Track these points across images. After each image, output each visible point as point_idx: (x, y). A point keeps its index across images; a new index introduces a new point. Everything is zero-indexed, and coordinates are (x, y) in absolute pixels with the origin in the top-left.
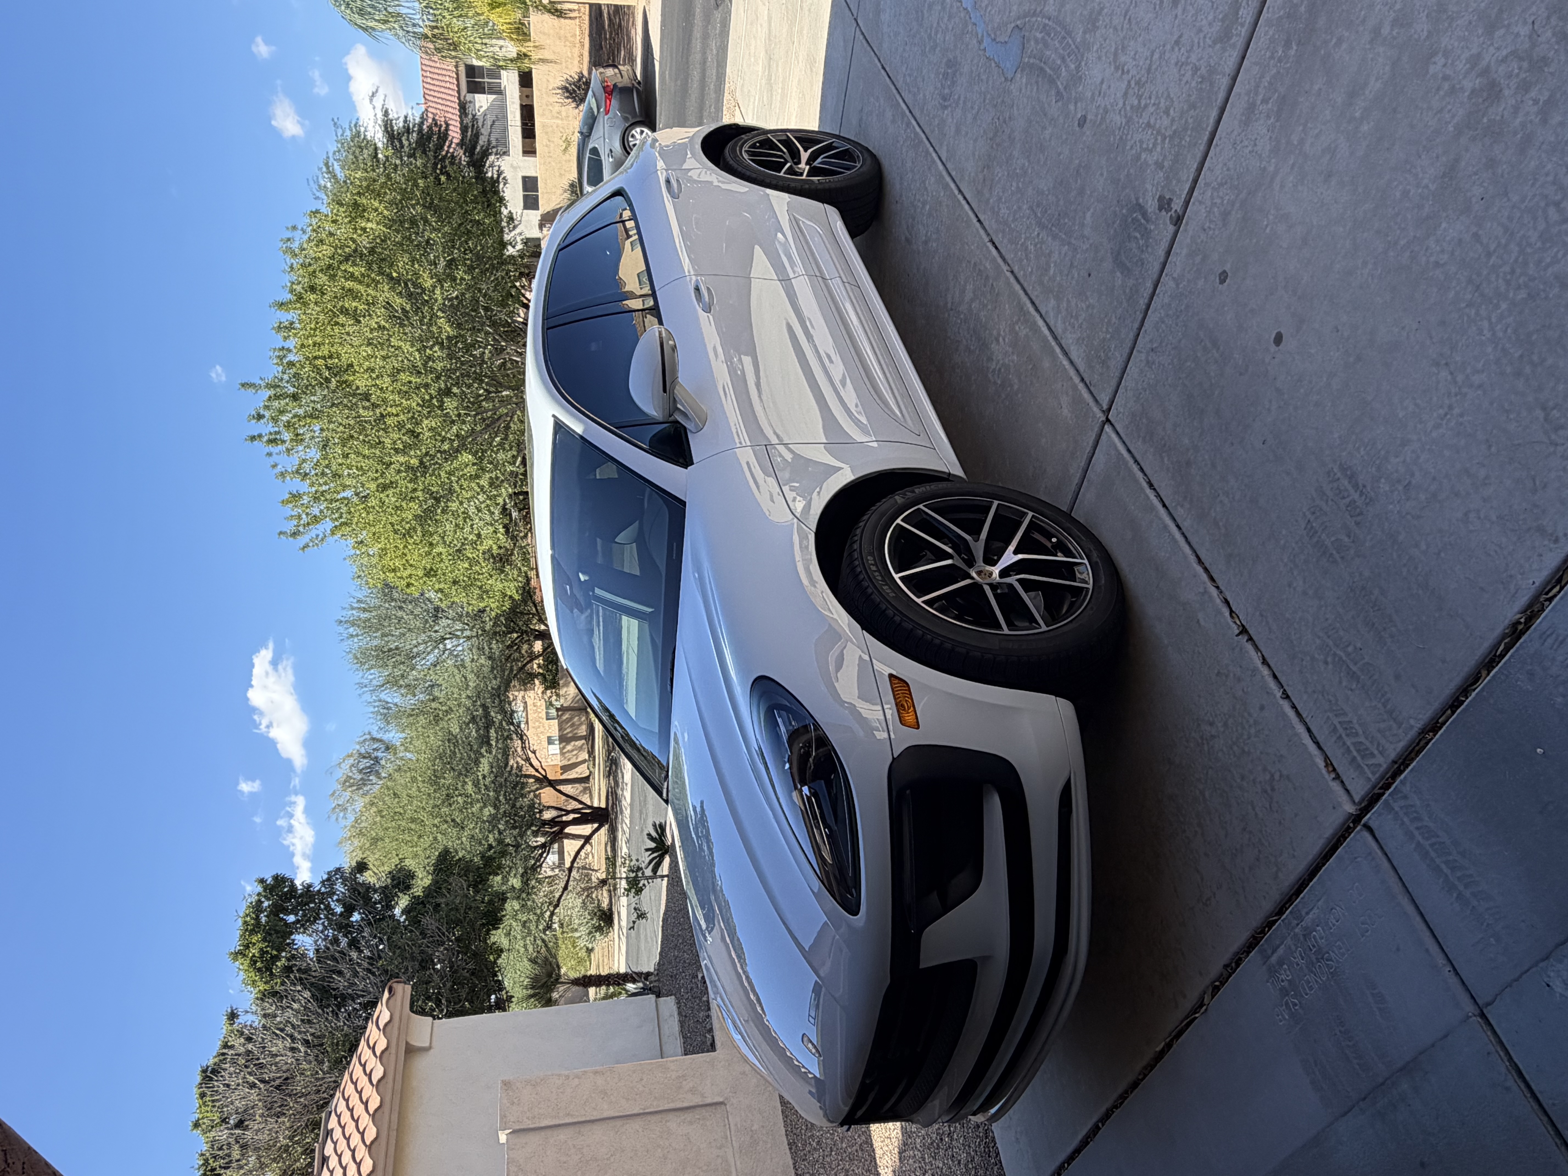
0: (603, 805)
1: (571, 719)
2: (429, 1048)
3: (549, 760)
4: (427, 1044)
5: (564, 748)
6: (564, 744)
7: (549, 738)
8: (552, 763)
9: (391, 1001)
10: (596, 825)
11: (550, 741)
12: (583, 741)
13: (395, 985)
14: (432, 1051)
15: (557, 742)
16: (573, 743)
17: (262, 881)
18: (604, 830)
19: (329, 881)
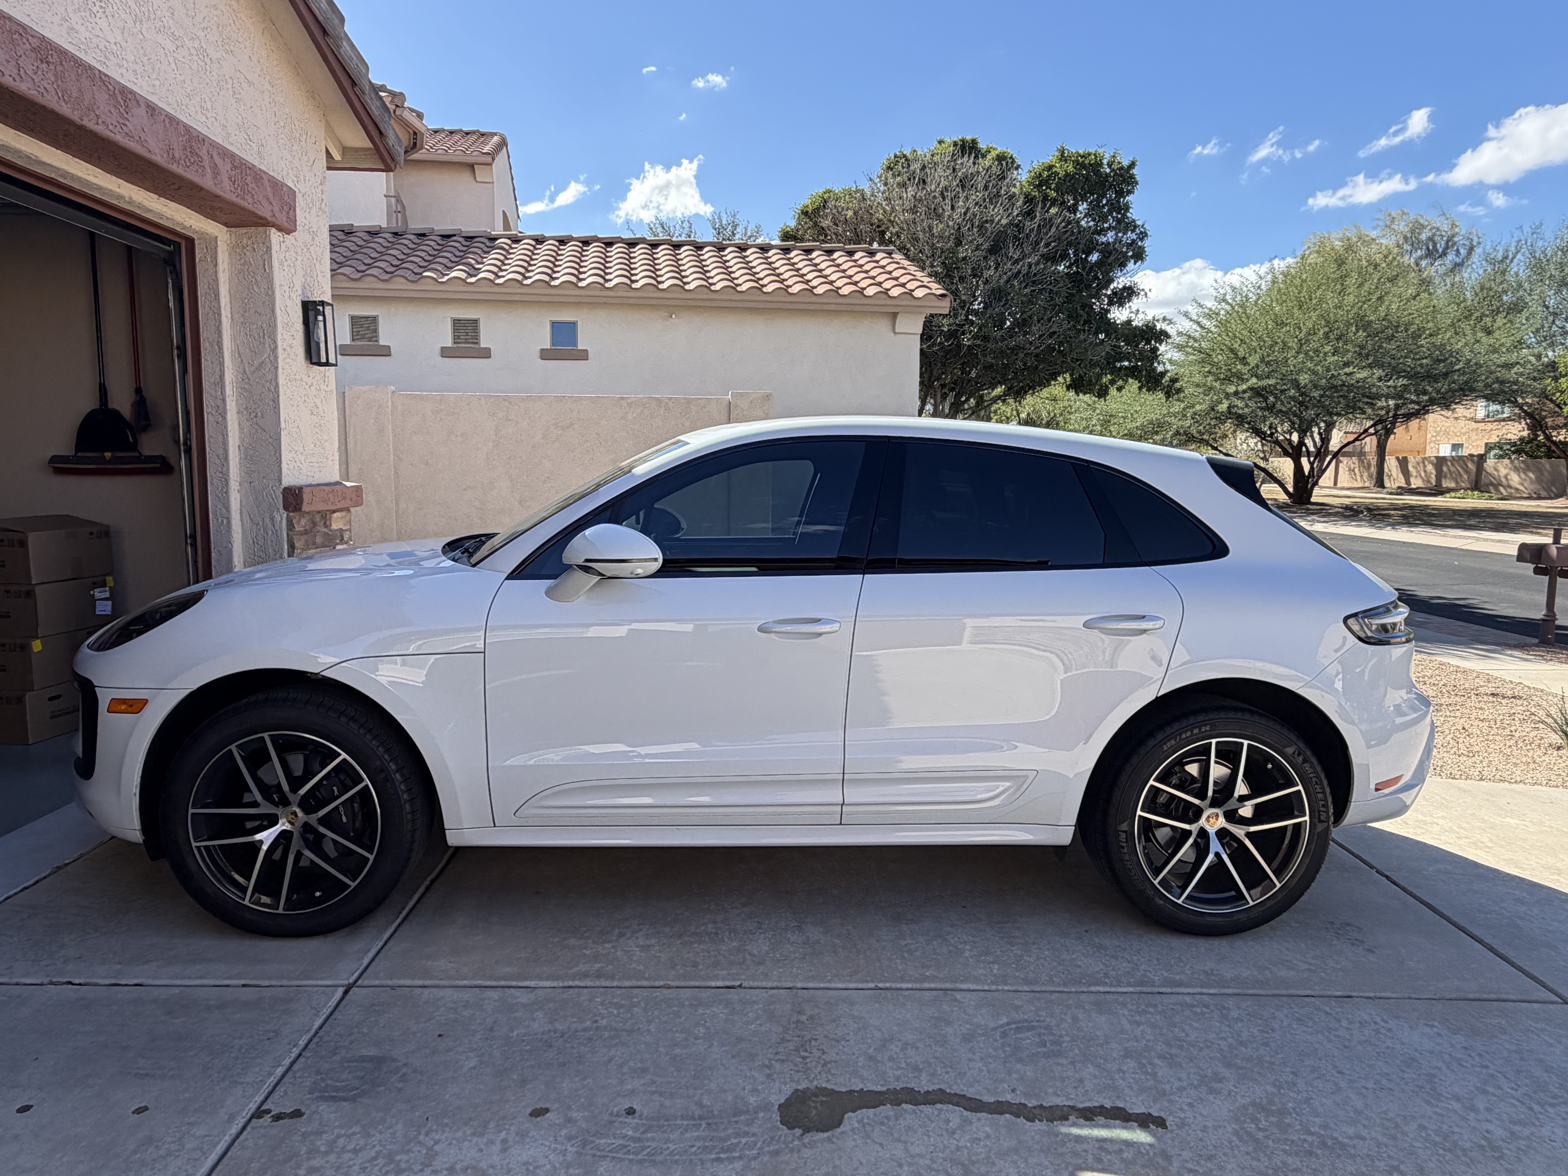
0: (1313, 500)
1: (1467, 471)
2: (895, 333)
3: (1432, 445)
4: (897, 330)
5: (1431, 462)
6: (1435, 461)
7: (1461, 445)
8: (1428, 448)
9: (933, 297)
10: (1291, 490)
11: (1455, 447)
12: (1434, 483)
13: (948, 299)
14: (893, 335)
15: (1454, 454)
16: (1434, 472)
17: (1132, 165)
18: (1283, 497)
19: (1131, 226)
